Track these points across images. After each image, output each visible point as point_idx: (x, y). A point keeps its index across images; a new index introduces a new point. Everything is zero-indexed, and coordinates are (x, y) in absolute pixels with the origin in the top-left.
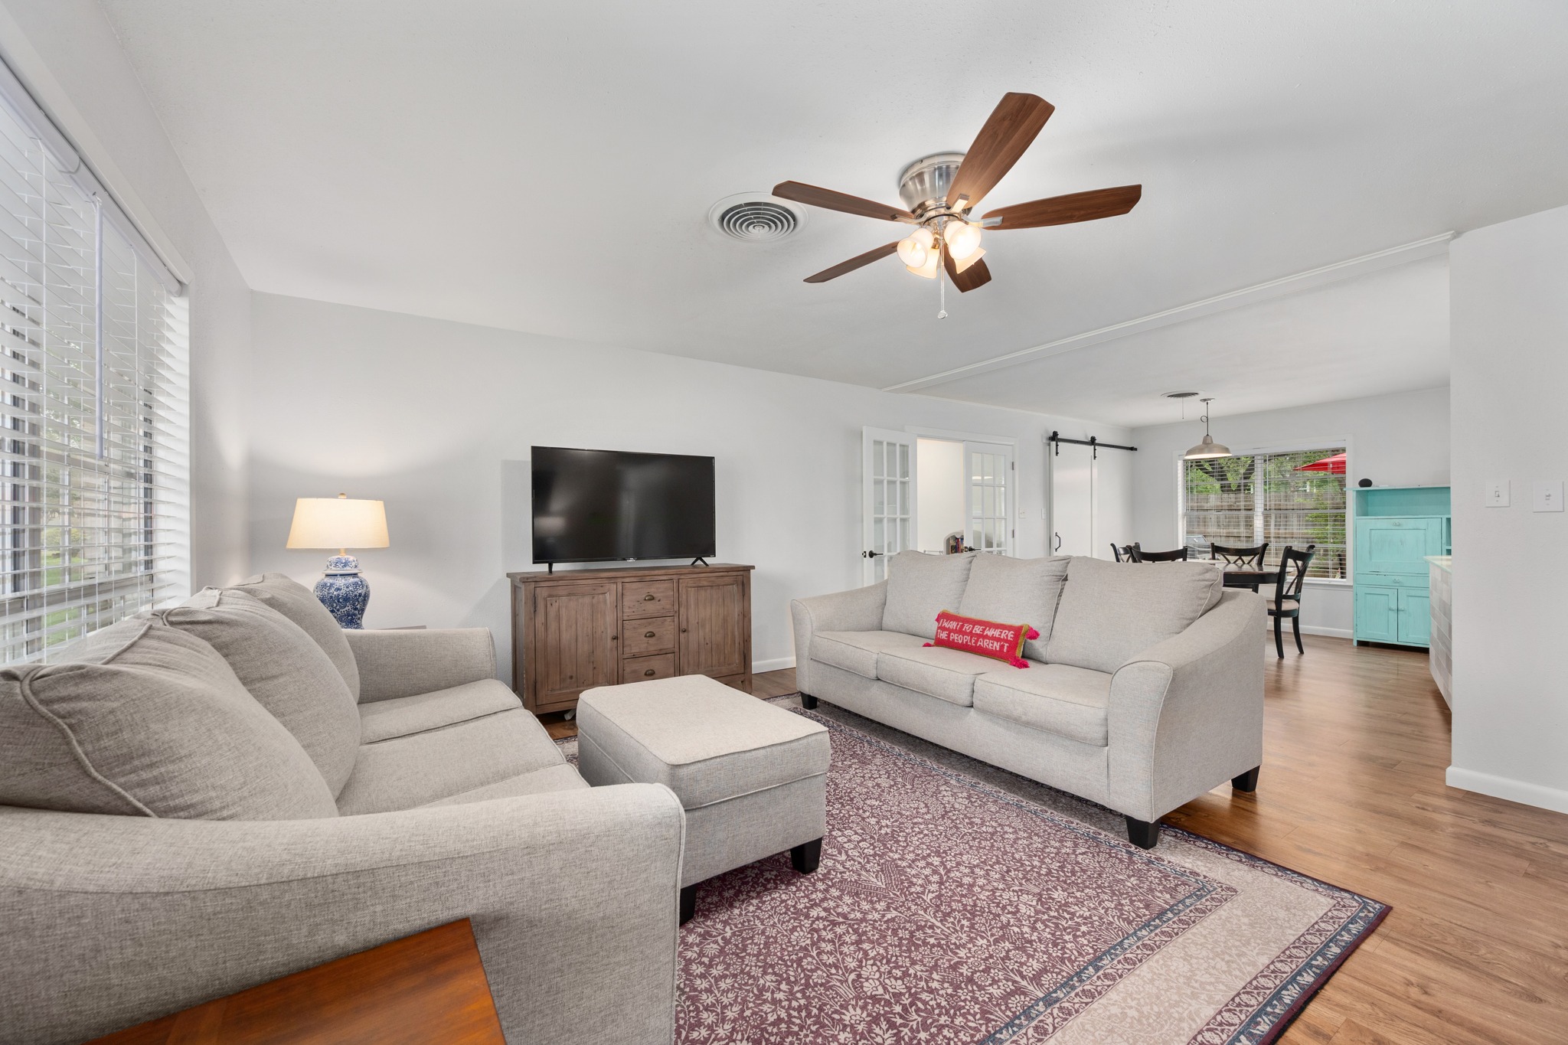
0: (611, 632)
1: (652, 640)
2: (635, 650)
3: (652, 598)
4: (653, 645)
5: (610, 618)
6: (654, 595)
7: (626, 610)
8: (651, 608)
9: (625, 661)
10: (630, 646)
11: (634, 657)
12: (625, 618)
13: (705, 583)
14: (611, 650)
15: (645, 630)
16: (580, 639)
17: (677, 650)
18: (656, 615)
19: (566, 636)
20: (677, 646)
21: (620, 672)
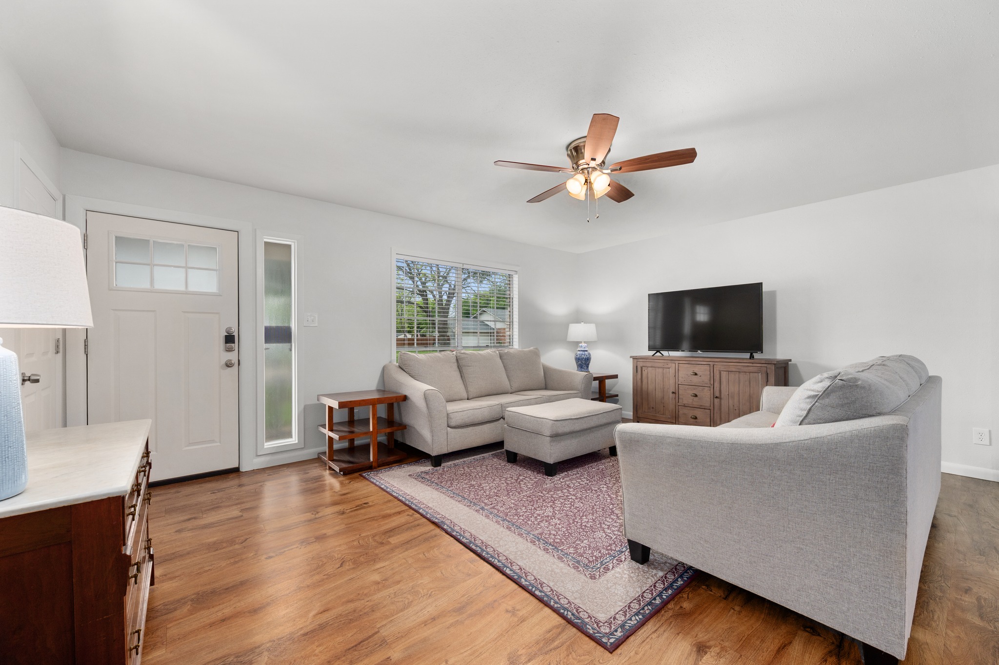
0: (672, 389)
1: (695, 398)
2: (685, 402)
3: (696, 374)
4: (696, 402)
5: (672, 381)
6: (697, 373)
7: (680, 379)
8: (695, 379)
9: (680, 407)
10: (682, 399)
11: (684, 406)
12: (680, 383)
13: (734, 370)
14: (672, 398)
15: (692, 392)
16: (657, 390)
17: (712, 408)
18: (699, 385)
19: (650, 387)
20: (712, 405)
21: (677, 412)
